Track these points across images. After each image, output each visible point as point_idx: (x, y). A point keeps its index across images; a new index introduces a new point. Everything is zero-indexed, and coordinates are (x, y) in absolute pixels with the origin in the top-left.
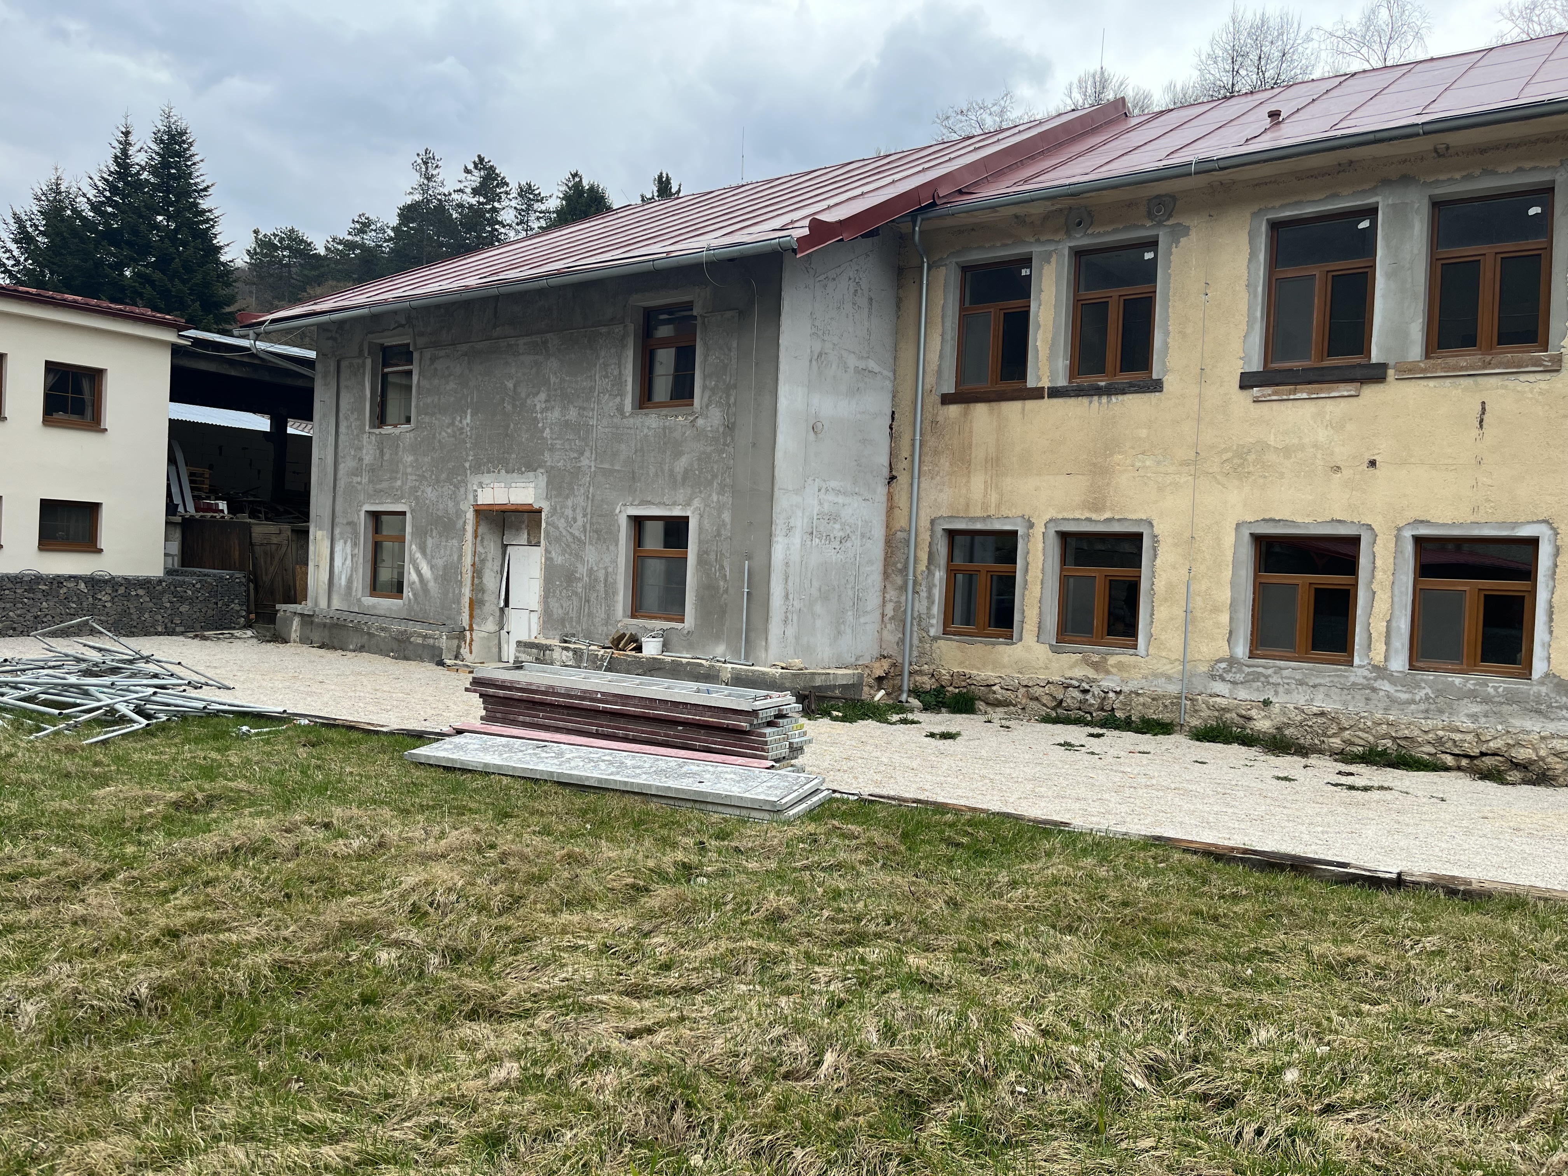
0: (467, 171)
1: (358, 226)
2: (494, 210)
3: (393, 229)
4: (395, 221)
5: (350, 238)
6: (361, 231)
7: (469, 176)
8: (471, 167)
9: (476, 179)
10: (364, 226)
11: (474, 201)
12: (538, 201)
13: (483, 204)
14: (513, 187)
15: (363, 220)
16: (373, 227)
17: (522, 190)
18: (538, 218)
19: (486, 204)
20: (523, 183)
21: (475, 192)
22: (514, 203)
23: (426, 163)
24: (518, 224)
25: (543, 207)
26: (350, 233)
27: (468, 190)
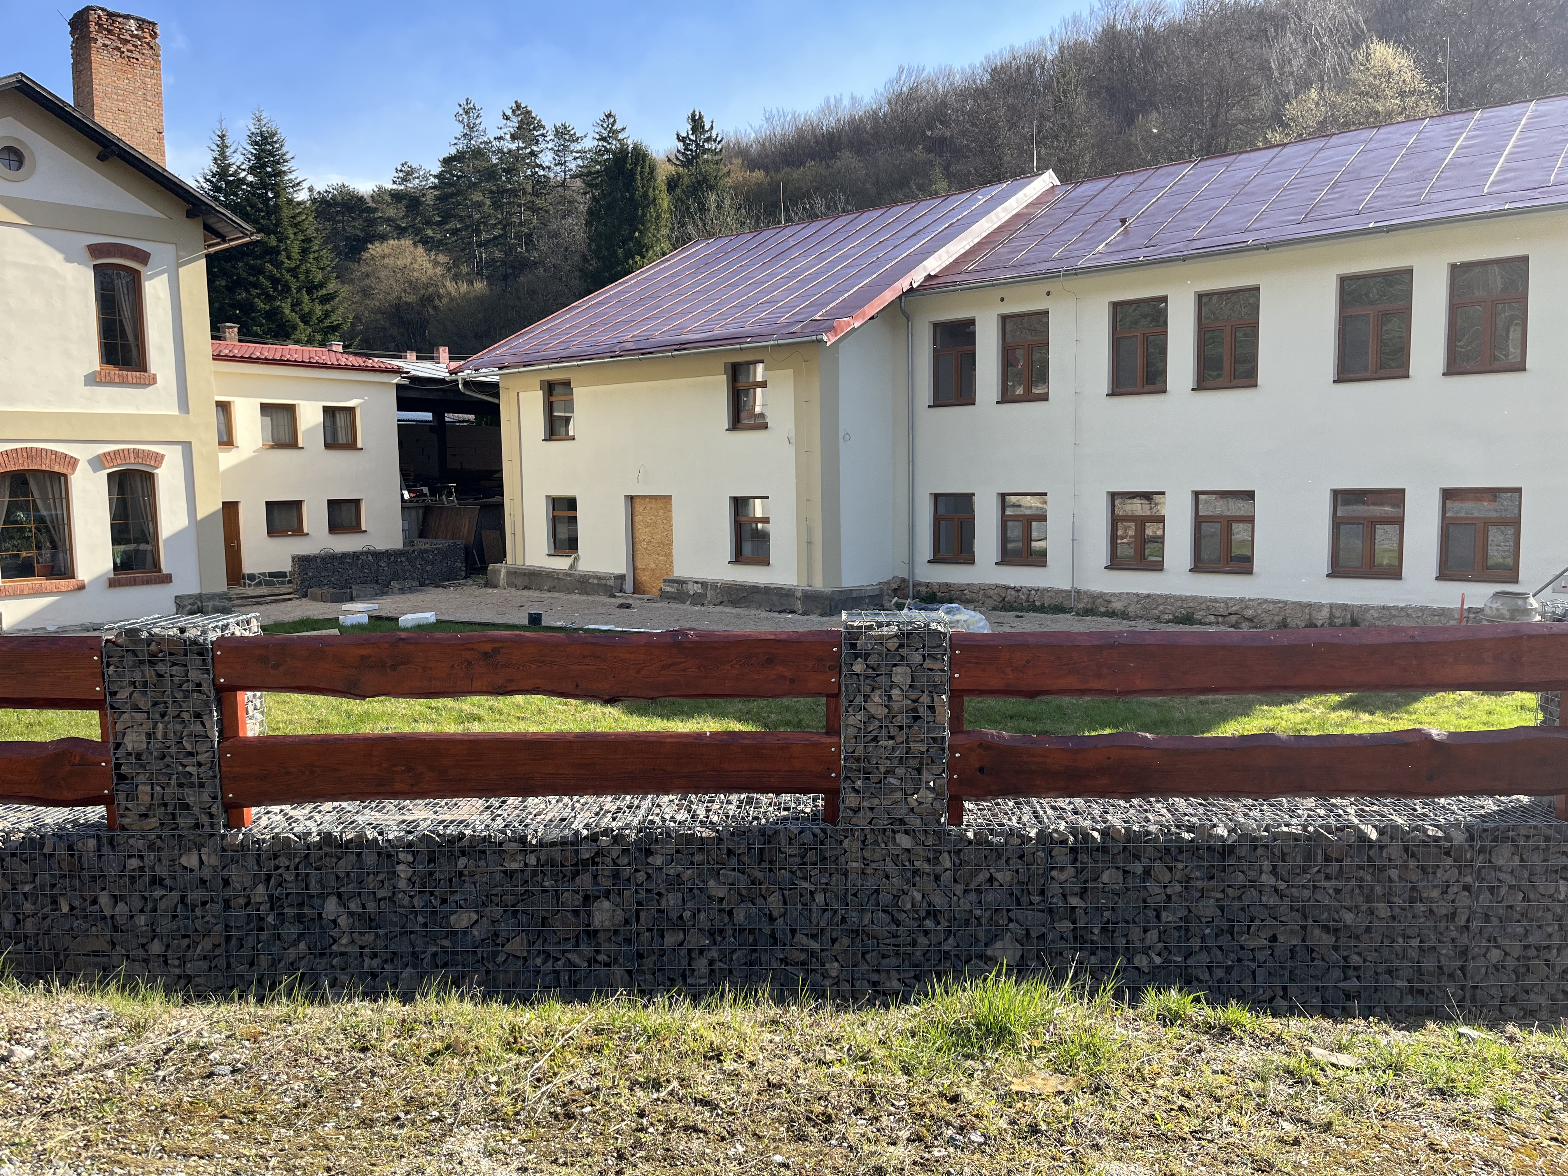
0: (507, 118)
1: (401, 175)
2: (533, 154)
3: (435, 177)
4: (437, 169)
5: (395, 187)
6: (405, 180)
7: (509, 123)
8: (509, 113)
9: (514, 123)
10: (408, 174)
11: (514, 146)
12: (574, 141)
13: (522, 149)
14: (549, 127)
15: (406, 168)
16: (416, 175)
17: (557, 131)
18: (575, 159)
19: (525, 148)
20: (559, 124)
21: (514, 137)
22: (550, 146)
23: (467, 113)
24: (556, 165)
25: (579, 147)
26: (394, 182)
27: (508, 137)
